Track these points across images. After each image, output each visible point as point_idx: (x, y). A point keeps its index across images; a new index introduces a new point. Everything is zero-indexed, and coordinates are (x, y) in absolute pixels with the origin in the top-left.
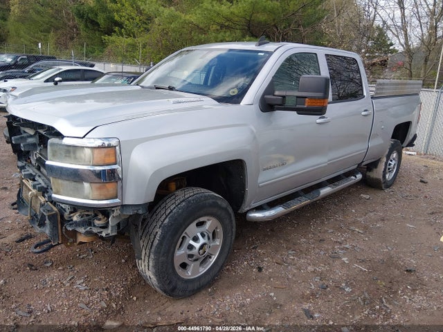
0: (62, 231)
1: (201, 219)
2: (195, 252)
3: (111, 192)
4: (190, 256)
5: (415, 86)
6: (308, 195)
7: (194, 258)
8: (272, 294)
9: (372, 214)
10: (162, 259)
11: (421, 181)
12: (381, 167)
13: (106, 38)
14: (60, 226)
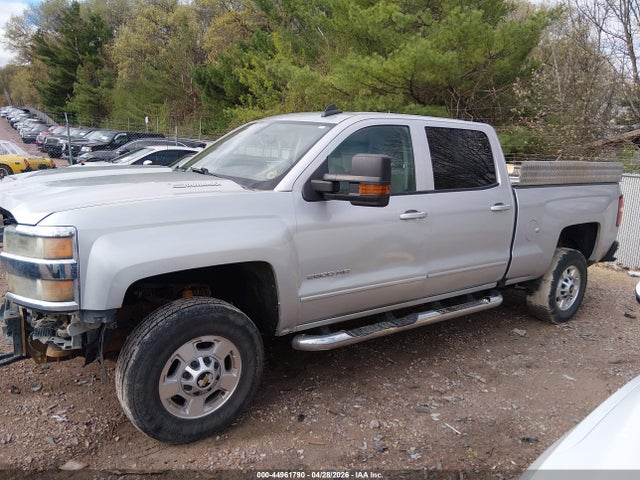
0: (26, 341)
1: (205, 339)
2: (192, 382)
3: (67, 293)
4: (187, 388)
5: (607, 171)
6: (398, 321)
7: (192, 391)
8: (301, 451)
9: (515, 357)
10: (138, 385)
11: (627, 315)
12: (546, 289)
13: (228, 112)
14: (23, 334)
